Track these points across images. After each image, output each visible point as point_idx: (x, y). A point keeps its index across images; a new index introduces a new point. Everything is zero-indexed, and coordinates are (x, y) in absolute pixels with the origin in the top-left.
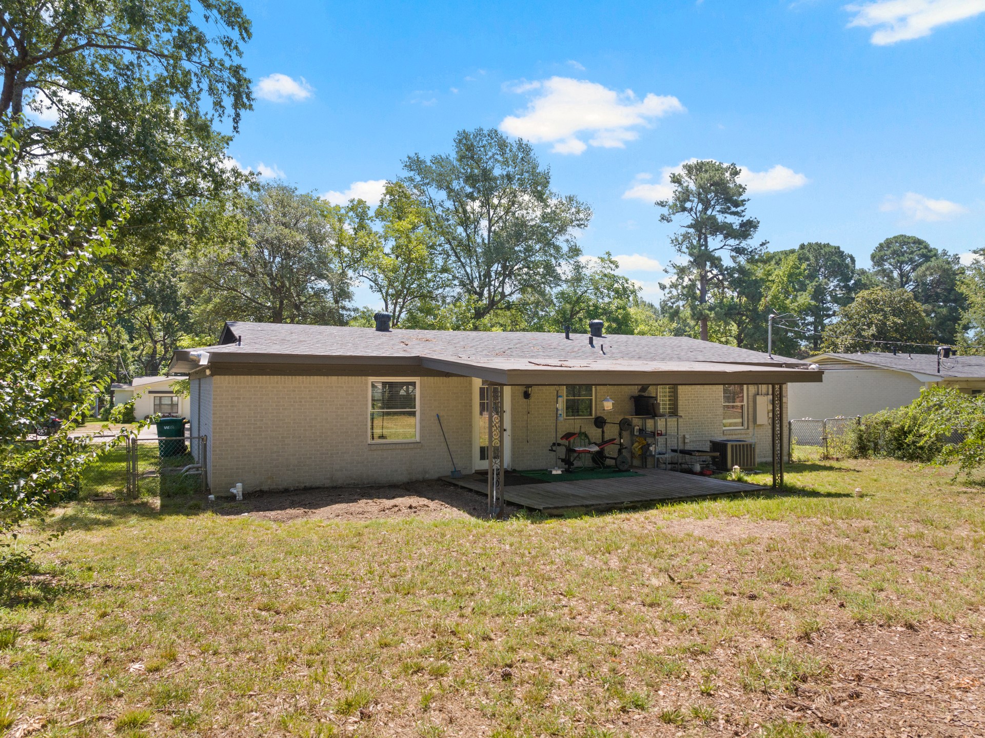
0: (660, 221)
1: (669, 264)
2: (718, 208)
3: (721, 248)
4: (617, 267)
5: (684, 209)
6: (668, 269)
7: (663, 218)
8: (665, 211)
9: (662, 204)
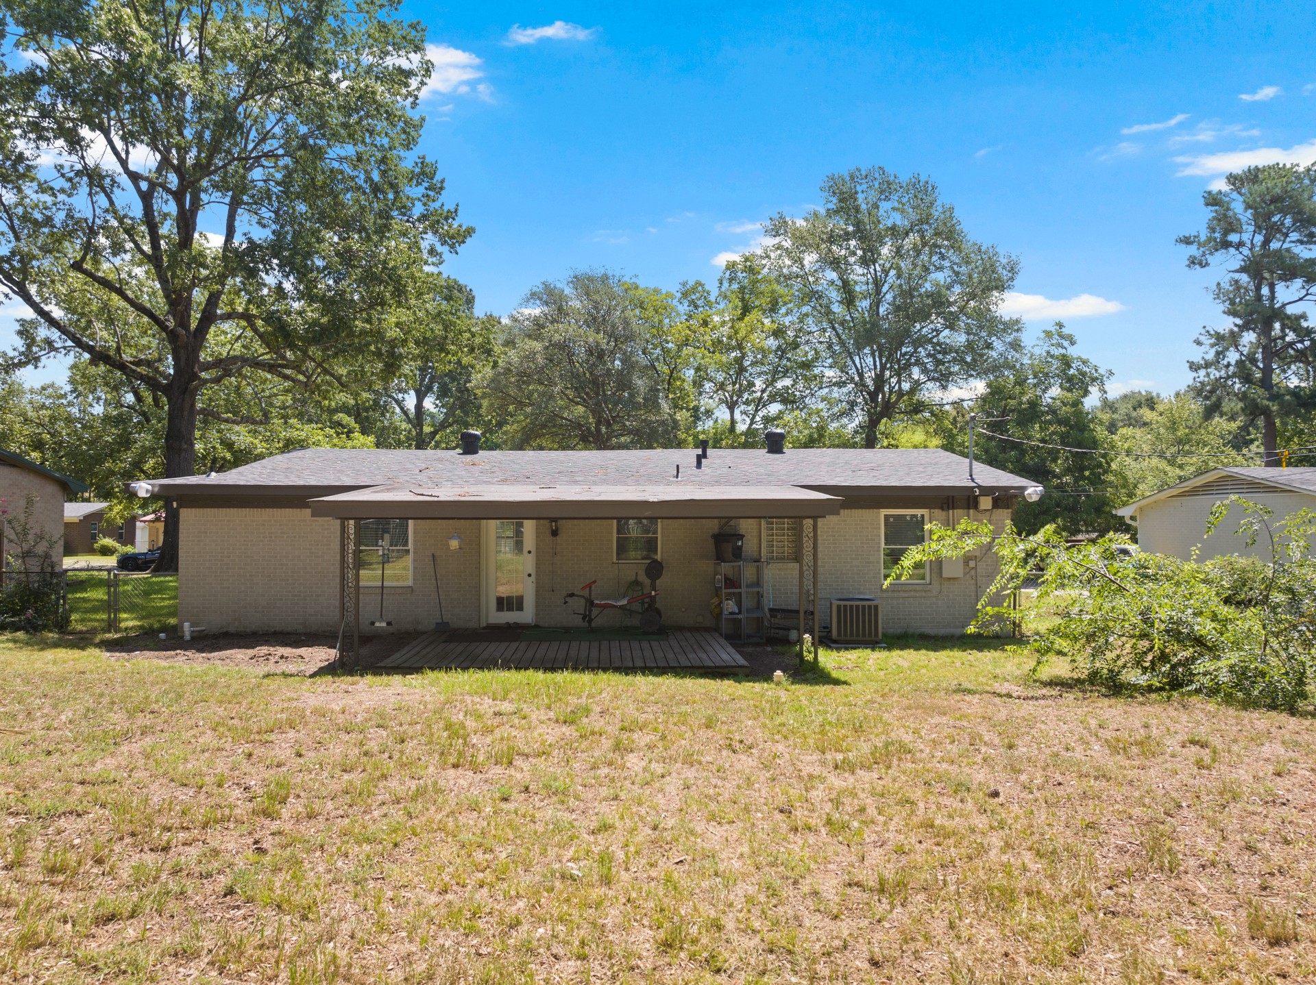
0: (1189, 266)
1: (1203, 331)
2: (1294, 236)
3: (1301, 299)
4: (1073, 343)
5: (1226, 245)
6: (1202, 339)
7: (1193, 263)
8: (1193, 250)
9: (1187, 241)
